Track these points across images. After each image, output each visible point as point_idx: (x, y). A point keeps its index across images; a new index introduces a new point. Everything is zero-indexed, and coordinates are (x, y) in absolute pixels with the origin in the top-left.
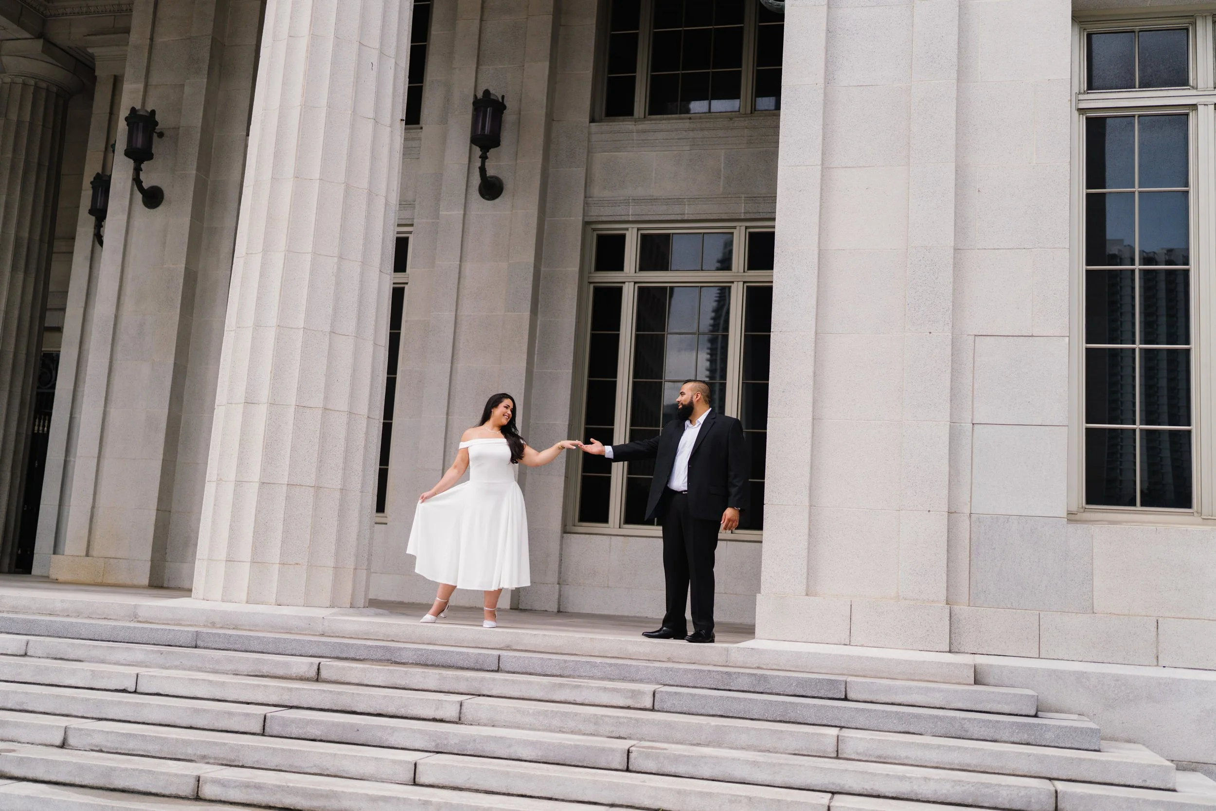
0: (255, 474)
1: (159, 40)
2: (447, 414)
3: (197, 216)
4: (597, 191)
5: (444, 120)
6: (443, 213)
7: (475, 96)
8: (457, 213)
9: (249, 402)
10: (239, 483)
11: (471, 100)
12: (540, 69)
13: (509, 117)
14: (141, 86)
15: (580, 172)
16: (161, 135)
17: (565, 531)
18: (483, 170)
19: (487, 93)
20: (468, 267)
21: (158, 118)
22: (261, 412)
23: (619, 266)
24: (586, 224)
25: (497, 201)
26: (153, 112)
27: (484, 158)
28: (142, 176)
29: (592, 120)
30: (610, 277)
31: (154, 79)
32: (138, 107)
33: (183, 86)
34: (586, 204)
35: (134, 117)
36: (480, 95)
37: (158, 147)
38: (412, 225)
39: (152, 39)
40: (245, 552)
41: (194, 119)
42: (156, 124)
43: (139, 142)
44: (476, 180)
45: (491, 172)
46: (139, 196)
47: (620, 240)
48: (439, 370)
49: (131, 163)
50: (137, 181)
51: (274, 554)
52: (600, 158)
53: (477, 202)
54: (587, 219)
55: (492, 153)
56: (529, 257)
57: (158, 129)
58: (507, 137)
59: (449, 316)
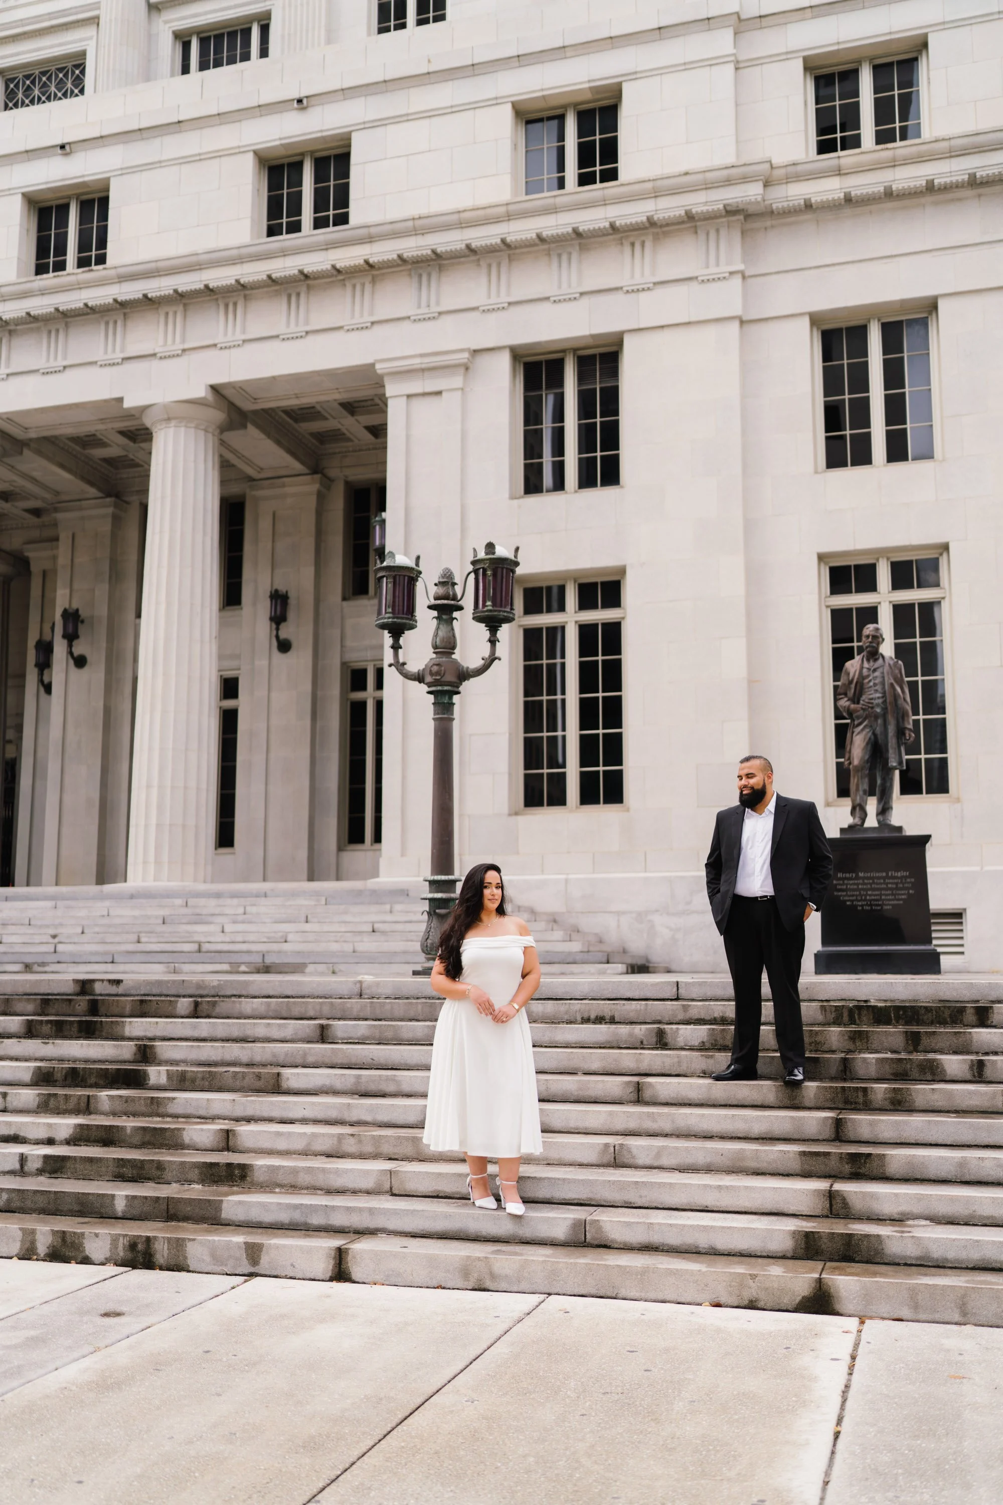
0: (153, 821)
1: (77, 560)
2: (266, 784)
3: (109, 672)
4: (349, 643)
5: (254, 604)
6: (257, 663)
7: (271, 592)
8: (265, 663)
9: (149, 787)
10: (146, 826)
11: (269, 594)
12: (308, 572)
13: (292, 602)
14: (67, 591)
15: (337, 633)
16: (82, 622)
17: (340, 849)
18: (277, 637)
19: (276, 591)
20: (274, 695)
21: (80, 612)
22: (155, 792)
23: (364, 688)
24: (344, 664)
25: (289, 654)
26: (77, 610)
27: (277, 629)
28: (74, 649)
29: (344, 599)
30: (358, 696)
31: (76, 586)
32: (67, 607)
33: (94, 590)
34: (342, 653)
35: (66, 614)
36: (273, 592)
37: (82, 629)
38: (239, 669)
39: (72, 560)
40: (151, 858)
41: (102, 610)
42: (79, 616)
43: (70, 630)
44: (275, 643)
45: (283, 635)
46: (71, 662)
47: (364, 672)
48: (259, 759)
49: (65, 642)
50: (71, 653)
51: (165, 858)
52: (349, 622)
53: (277, 656)
54: (344, 660)
55: (283, 626)
56: (308, 687)
57: (81, 619)
58: (291, 615)
59: (264, 726)
